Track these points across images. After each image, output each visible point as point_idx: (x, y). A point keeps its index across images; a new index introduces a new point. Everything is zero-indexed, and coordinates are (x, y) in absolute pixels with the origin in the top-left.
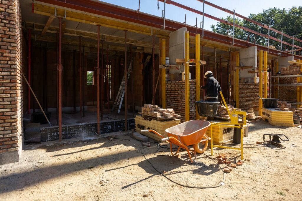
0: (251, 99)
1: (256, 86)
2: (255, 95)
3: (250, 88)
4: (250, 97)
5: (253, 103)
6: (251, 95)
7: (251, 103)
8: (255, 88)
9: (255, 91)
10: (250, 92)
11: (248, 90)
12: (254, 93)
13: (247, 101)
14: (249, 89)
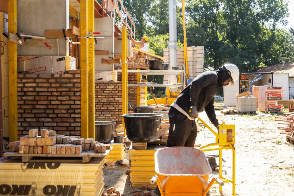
0: (109, 108)
1: (118, 87)
2: (116, 101)
3: (107, 89)
4: (107, 106)
5: (112, 116)
6: (108, 102)
7: (110, 115)
8: (115, 89)
9: (116, 95)
10: (106, 96)
11: (103, 94)
12: (114, 99)
13: (103, 113)
14: (105, 92)
